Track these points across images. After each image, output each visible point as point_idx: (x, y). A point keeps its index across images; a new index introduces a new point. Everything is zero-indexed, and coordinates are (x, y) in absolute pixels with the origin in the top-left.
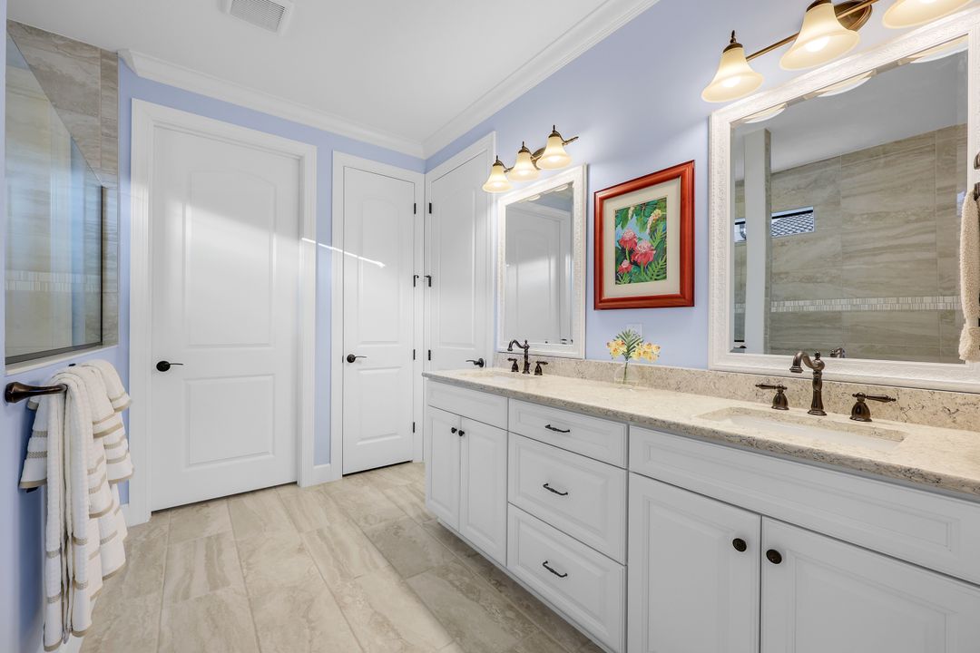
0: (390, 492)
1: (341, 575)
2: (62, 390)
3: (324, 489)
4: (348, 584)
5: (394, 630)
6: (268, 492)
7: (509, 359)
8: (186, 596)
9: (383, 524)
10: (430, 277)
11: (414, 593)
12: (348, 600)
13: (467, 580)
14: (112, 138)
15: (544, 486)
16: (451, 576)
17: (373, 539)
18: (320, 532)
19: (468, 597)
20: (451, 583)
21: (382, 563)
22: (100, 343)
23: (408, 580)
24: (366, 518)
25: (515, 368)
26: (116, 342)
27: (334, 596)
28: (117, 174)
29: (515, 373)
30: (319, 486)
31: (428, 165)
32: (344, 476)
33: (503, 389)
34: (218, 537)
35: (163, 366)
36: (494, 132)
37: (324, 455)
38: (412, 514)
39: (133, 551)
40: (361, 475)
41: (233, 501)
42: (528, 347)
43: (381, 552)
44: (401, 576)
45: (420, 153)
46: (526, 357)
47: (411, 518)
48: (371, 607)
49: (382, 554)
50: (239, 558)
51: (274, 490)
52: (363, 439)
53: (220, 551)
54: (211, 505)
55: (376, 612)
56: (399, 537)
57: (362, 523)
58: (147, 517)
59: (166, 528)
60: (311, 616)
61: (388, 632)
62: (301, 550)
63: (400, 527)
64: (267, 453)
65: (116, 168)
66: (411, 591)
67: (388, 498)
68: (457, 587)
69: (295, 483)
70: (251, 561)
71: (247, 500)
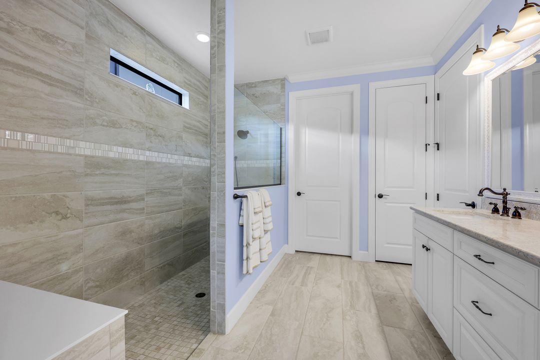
0: (399, 278)
1: (351, 306)
2: (246, 197)
3: (363, 264)
4: (352, 311)
5: (362, 343)
6: (337, 257)
7: (491, 203)
8: (293, 284)
9: (386, 293)
10: (438, 144)
11: (384, 334)
12: (348, 318)
13: (424, 348)
14: (283, 110)
15: (473, 302)
16: (413, 340)
17: (376, 297)
18: (351, 283)
19: (419, 357)
20: (412, 343)
21: (374, 310)
22: (280, 184)
23: (384, 327)
24: (377, 286)
25: (495, 210)
26: (284, 184)
27: (343, 312)
28: (285, 122)
29: (496, 215)
30: (361, 262)
31: (436, 69)
32: (376, 261)
33: (449, 223)
34: (312, 268)
35: (299, 194)
36: (483, 26)
37: (365, 246)
38: (407, 295)
39: (286, 262)
40: (386, 264)
41: (323, 255)
42: (507, 194)
43: (376, 305)
44: (381, 322)
45: (430, 61)
46: (505, 202)
47: (405, 297)
48: (357, 327)
49: (377, 307)
50: (315, 279)
51: (340, 257)
52: (388, 243)
53: (310, 273)
54: (315, 255)
55: (358, 330)
56: (392, 303)
57: (374, 287)
58: (294, 252)
59: (297, 258)
60: (329, 315)
61: (359, 342)
62: (339, 286)
63: (395, 299)
64: (337, 238)
65: (285, 120)
66: (383, 332)
67: (397, 281)
68: (414, 348)
69: (350, 257)
70: (318, 282)
71: (328, 258)
